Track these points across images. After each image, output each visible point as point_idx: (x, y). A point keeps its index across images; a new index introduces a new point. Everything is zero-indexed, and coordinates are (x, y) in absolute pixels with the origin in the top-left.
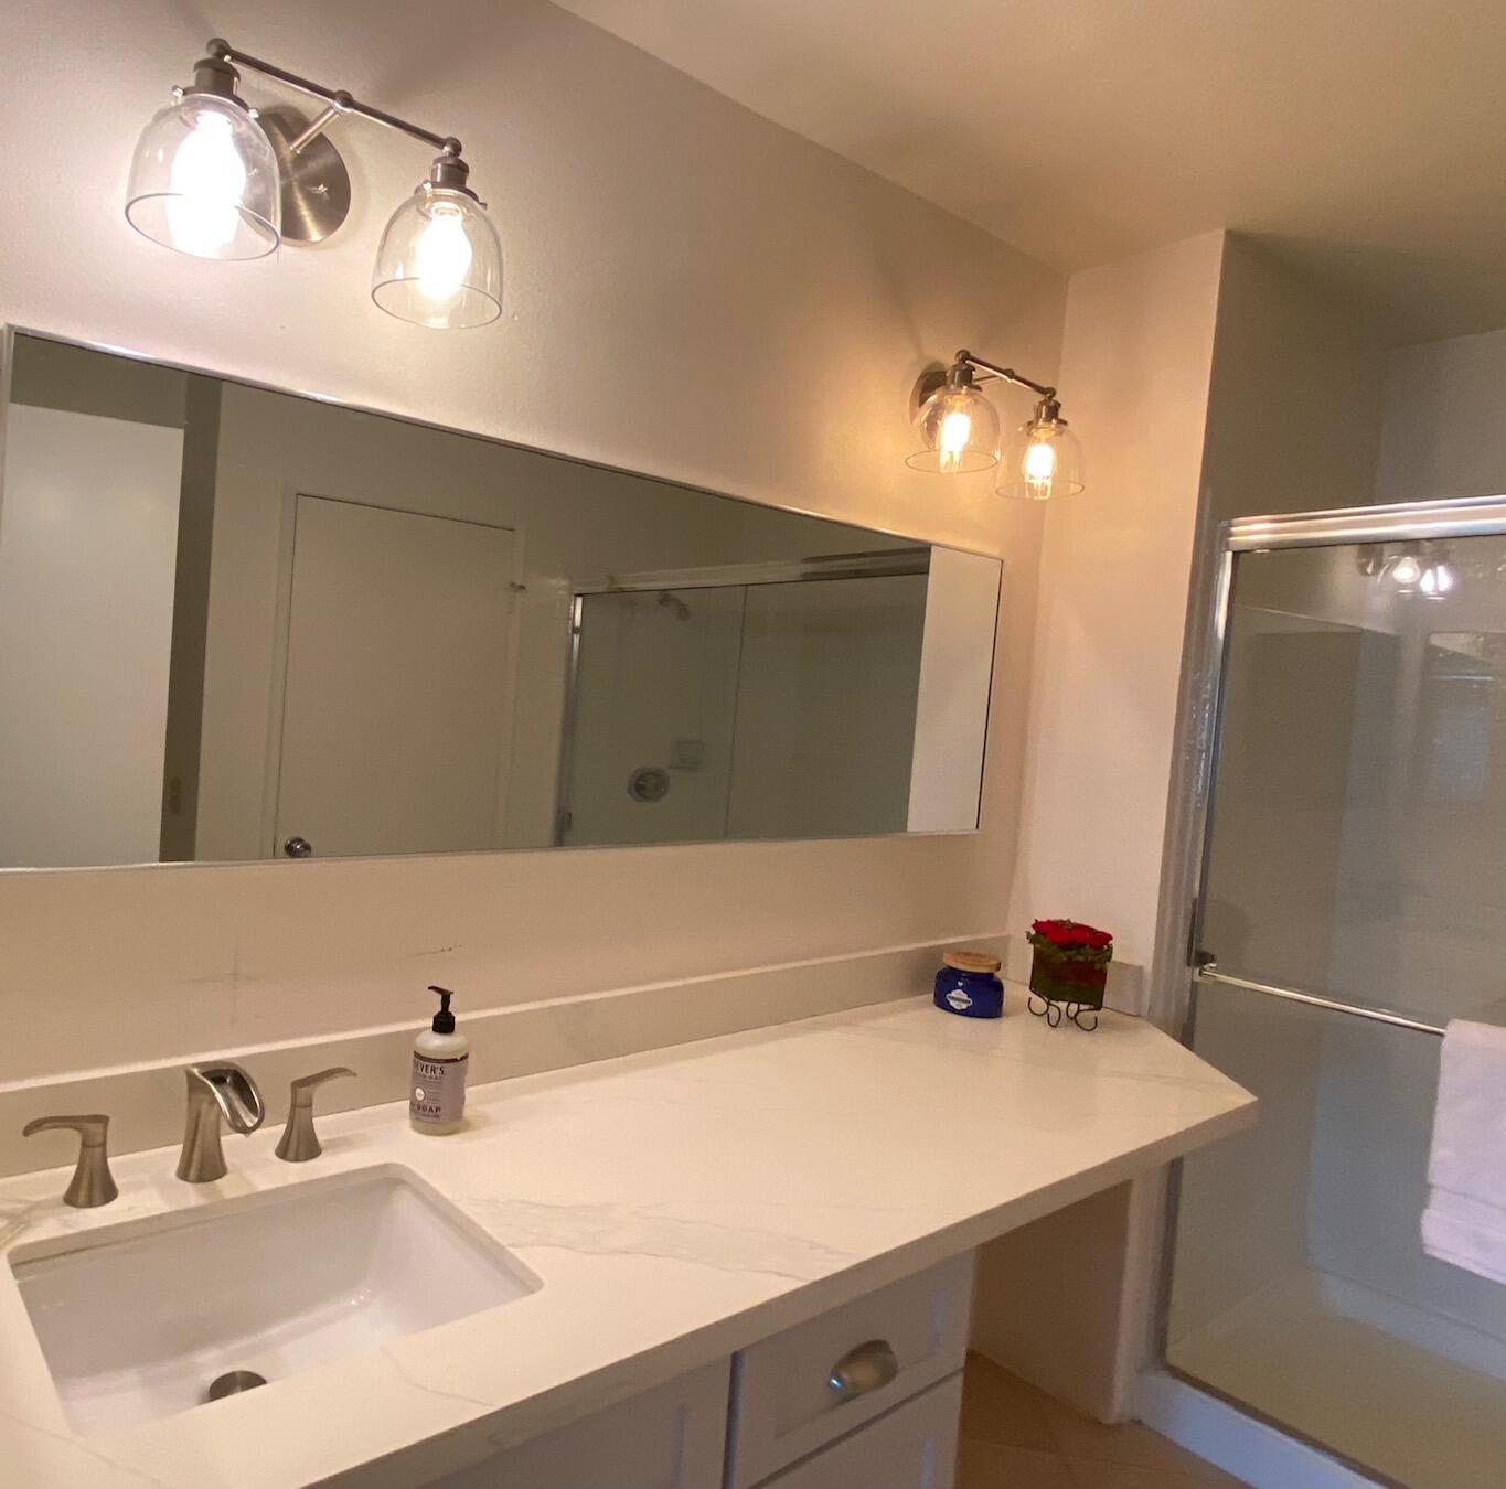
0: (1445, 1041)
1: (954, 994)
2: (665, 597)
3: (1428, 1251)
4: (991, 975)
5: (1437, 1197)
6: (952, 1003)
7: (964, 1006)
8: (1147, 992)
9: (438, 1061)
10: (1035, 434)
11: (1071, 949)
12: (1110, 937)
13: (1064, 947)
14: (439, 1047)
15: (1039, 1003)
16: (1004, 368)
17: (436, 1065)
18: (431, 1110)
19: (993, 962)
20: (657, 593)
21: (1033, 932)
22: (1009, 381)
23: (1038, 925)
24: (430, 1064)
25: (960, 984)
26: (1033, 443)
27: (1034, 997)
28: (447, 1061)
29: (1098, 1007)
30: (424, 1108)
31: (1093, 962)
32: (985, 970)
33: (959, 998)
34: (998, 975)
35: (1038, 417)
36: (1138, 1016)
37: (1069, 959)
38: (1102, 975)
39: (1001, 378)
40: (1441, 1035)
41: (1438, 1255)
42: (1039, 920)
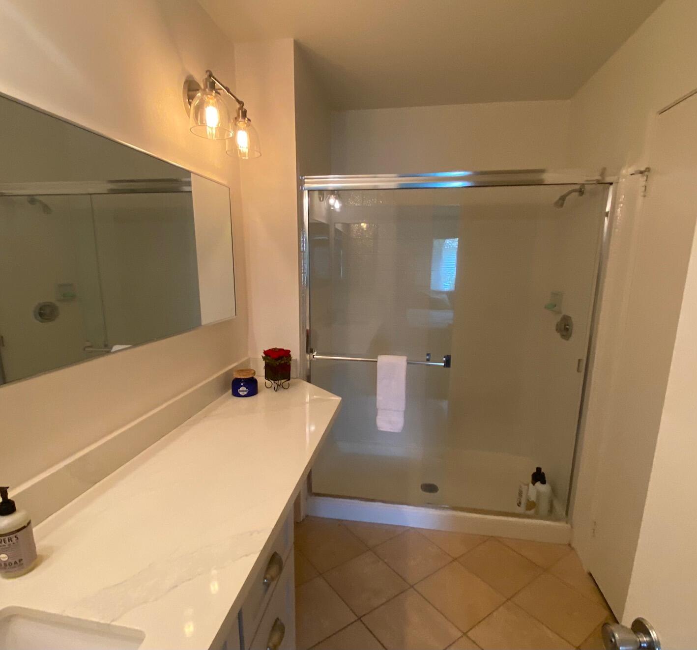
0: (378, 363)
1: (241, 389)
2: (32, 199)
3: (379, 429)
4: (253, 378)
5: (379, 412)
6: (241, 393)
7: (245, 393)
8: (299, 369)
9: (12, 533)
10: (238, 125)
11: (279, 359)
12: (289, 351)
13: (277, 359)
14: (9, 524)
15: (269, 383)
16: (225, 85)
17: (11, 536)
18: (16, 563)
19: (253, 372)
20: (26, 197)
21: (264, 355)
22: (227, 93)
23: (265, 352)
24: (7, 538)
25: (242, 384)
26: (239, 130)
27: (267, 381)
28: (18, 530)
29: (289, 379)
30: (10, 564)
31: (287, 362)
32: (251, 376)
33: (243, 390)
34: (255, 377)
35: (239, 116)
36: (297, 378)
37: (279, 363)
38: (289, 366)
39: (224, 91)
40: (377, 361)
41: (382, 429)
42: (266, 350)
